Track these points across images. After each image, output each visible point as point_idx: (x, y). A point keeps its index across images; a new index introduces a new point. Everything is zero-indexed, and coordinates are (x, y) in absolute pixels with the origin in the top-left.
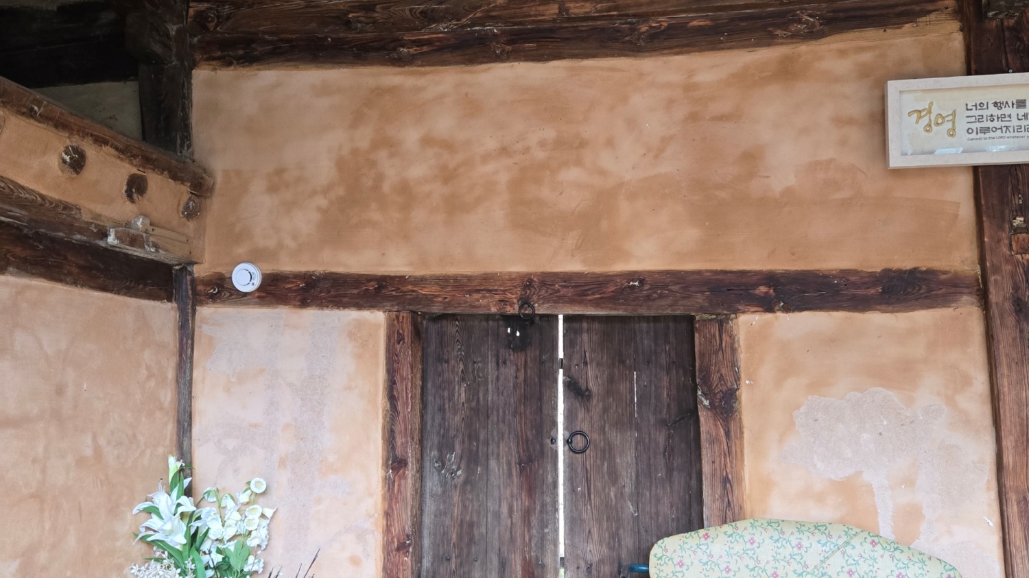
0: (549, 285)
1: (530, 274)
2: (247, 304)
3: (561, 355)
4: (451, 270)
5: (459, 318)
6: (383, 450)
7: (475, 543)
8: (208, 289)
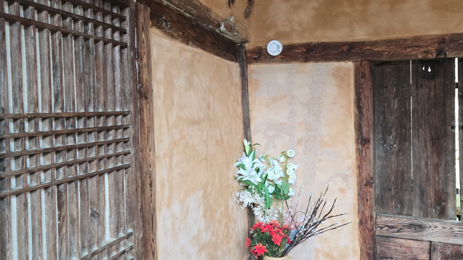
0: (456, 41)
1: (444, 35)
2: (275, 62)
3: (457, 81)
4: (393, 36)
5: (393, 63)
6: (355, 134)
7: (405, 182)
8: (253, 55)
